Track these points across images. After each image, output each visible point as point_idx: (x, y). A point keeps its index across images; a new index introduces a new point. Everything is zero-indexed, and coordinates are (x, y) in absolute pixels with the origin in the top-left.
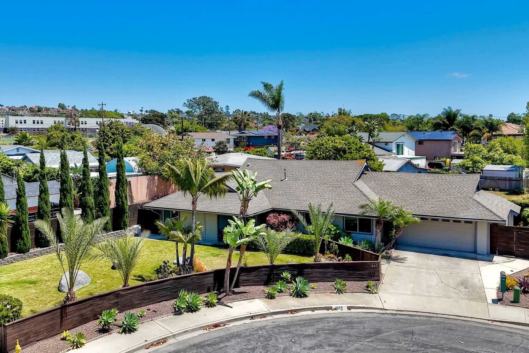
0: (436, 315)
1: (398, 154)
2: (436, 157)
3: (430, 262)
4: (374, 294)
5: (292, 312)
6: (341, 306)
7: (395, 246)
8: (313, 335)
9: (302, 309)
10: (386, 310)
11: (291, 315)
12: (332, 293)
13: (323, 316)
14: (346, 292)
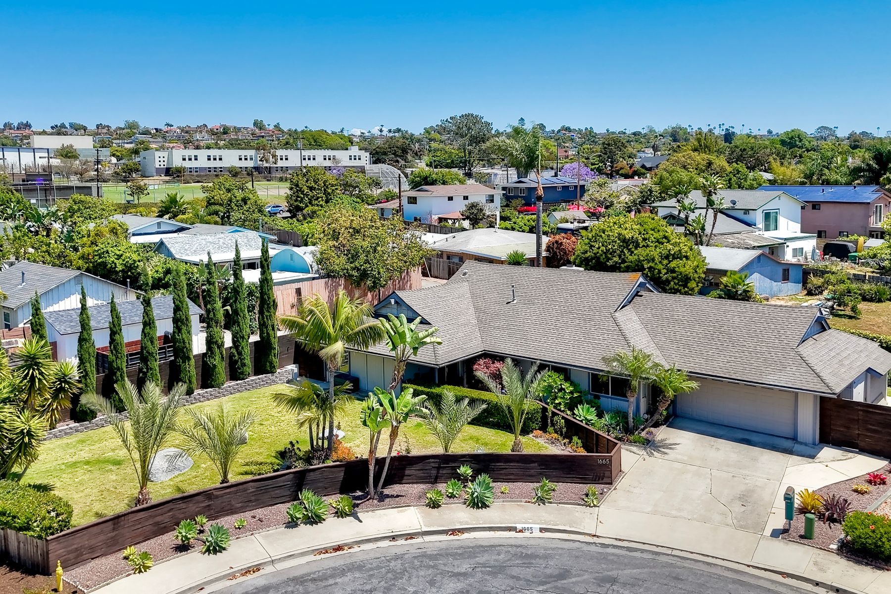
0: (669, 552)
1: (767, 229)
2: (843, 232)
3: (712, 454)
4: (592, 507)
5: (454, 532)
6: (529, 526)
7: (671, 420)
8: (464, 575)
9: (471, 528)
10: (598, 537)
11: (452, 537)
12: (529, 502)
13: (497, 542)
14: (551, 503)
